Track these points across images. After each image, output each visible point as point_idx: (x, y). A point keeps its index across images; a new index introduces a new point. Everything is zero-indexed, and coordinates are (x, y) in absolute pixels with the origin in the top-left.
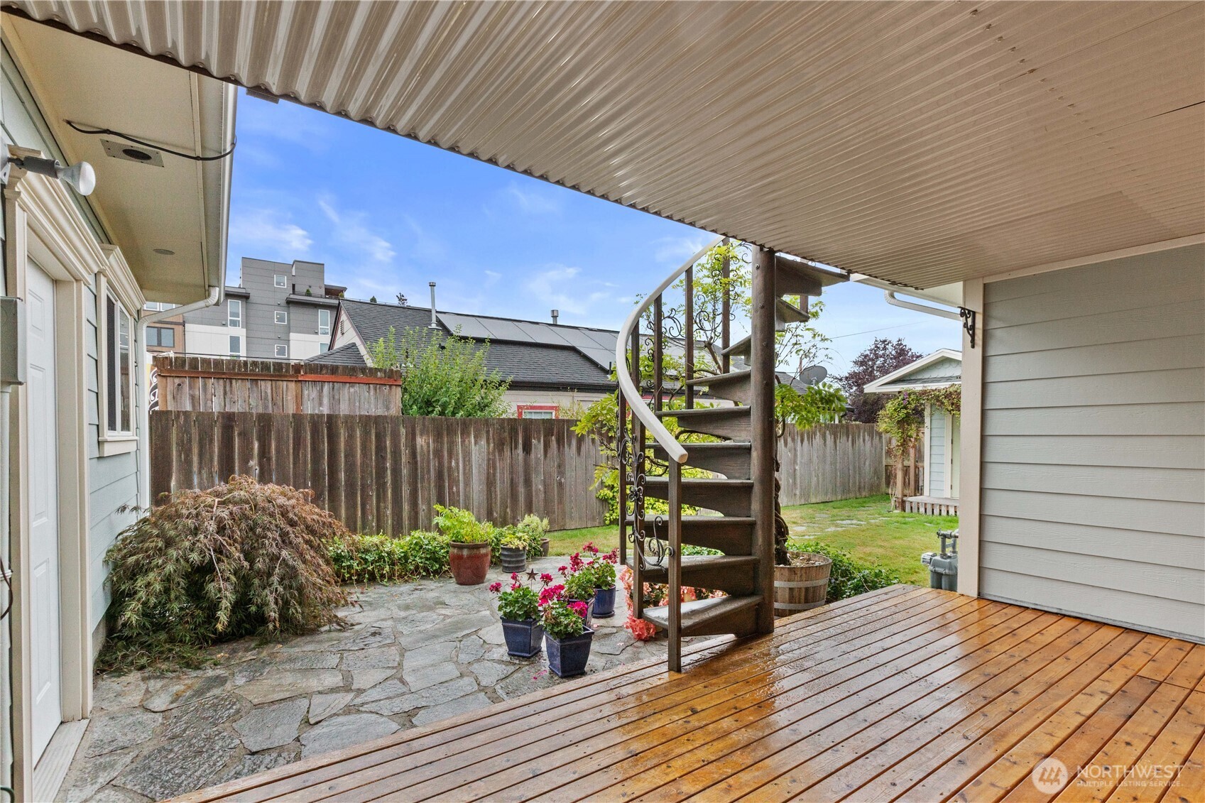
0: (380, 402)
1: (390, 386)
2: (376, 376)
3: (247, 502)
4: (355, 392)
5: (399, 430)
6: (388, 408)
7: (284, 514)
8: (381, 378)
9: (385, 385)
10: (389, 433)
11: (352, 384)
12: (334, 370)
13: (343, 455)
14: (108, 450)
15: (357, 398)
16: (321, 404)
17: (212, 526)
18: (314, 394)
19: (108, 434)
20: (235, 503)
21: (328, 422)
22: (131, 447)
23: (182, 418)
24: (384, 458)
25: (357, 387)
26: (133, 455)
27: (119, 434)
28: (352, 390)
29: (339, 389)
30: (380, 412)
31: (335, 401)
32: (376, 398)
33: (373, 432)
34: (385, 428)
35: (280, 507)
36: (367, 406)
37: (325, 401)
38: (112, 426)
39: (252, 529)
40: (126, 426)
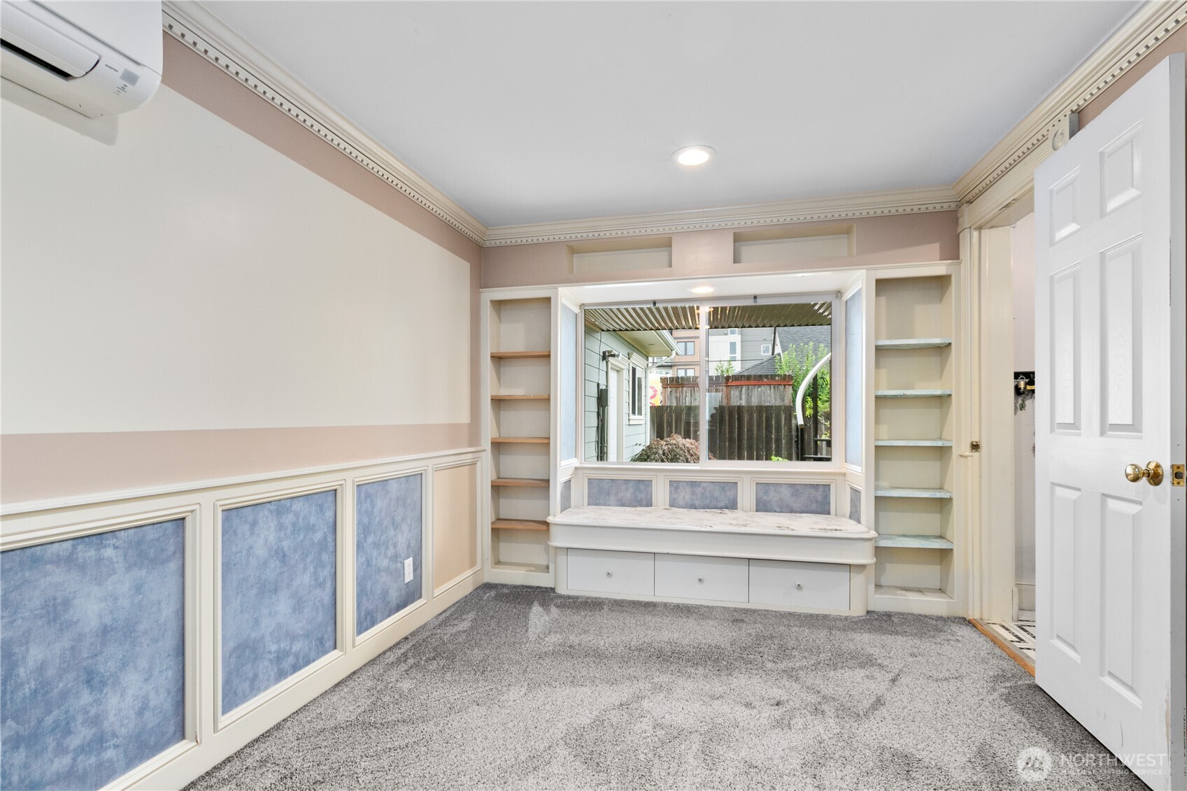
0: (778, 396)
1: (785, 385)
2: (775, 380)
3: (675, 445)
4: (762, 390)
5: (781, 415)
6: (783, 400)
7: (689, 451)
8: (778, 381)
9: (781, 385)
10: (774, 415)
11: (759, 386)
12: (749, 378)
13: (746, 430)
14: (631, 423)
15: (763, 394)
16: (741, 399)
17: (661, 452)
18: (737, 393)
19: (632, 417)
20: (671, 445)
21: (738, 410)
22: (643, 422)
23: (669, 409)
24: (771, 432)
25: (763, 388)
26: (644, 425)
27: (637, 417)
28: (759, 389)
29: (752, 389)
30: (778, 403)
31: (749, 397)
32: (775, 394)
33: (764, 415)
34: (771, 414)
35: (688, 448)
36: (769, 399)
37: (744, 397)
38: (634, 412)
39: (676, 456)
40: (640, 413)
